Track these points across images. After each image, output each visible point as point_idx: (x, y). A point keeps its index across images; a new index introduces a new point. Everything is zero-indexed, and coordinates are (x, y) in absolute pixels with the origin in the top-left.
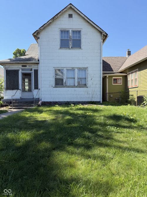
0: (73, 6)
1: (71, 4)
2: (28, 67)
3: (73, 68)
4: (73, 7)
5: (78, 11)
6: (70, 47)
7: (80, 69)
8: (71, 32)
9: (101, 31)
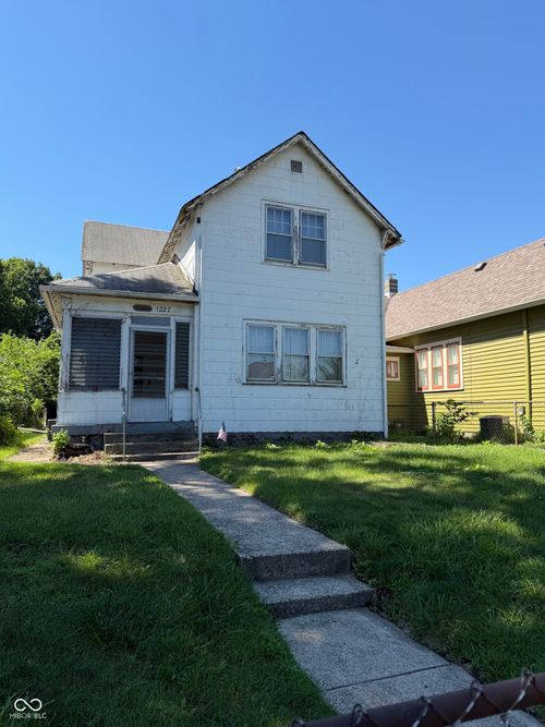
0: (308, 139)
1: (302, 133)
2: (154, 313)
3: (303, 324)
4: (307, 143)
5: (321, 157)
6: (295, 261)
7: (323, 330)
8: (297, 214)
9: (384, 223)
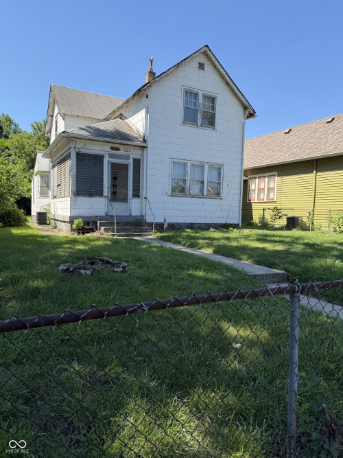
1: (207, 46)
2: (121, 152)
3: (201, 162)
4: (209, 52)
5: (216, 62)
6: (199, 124)
7: (212, 166)
9: (247, 105)
